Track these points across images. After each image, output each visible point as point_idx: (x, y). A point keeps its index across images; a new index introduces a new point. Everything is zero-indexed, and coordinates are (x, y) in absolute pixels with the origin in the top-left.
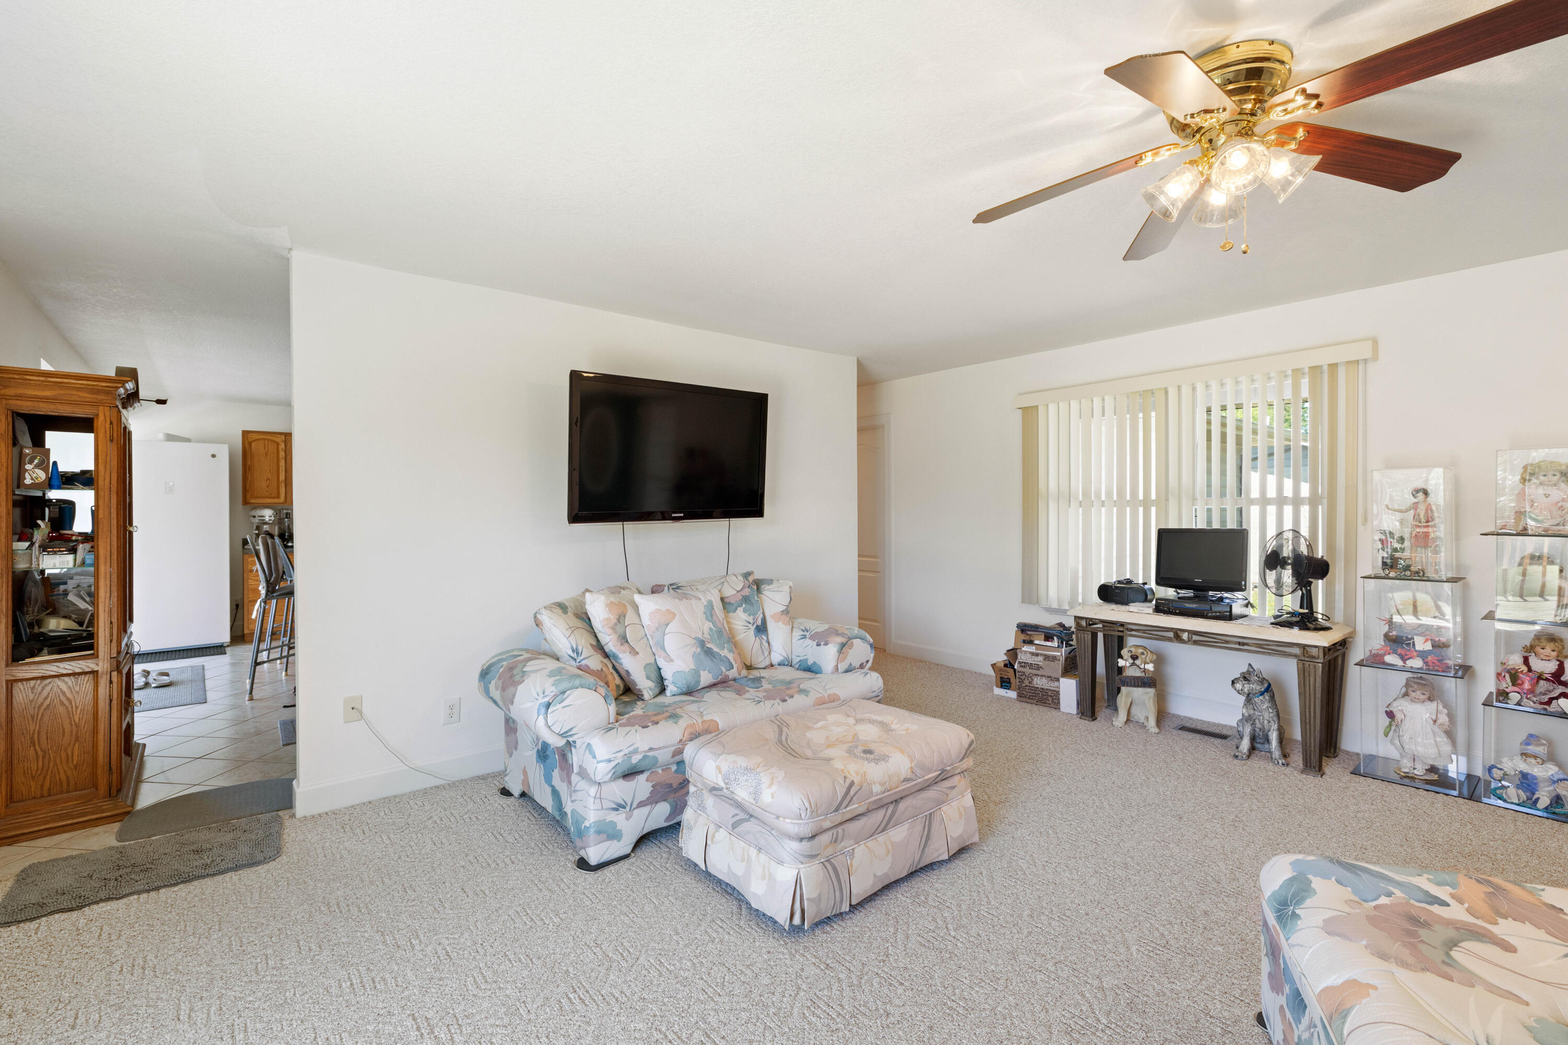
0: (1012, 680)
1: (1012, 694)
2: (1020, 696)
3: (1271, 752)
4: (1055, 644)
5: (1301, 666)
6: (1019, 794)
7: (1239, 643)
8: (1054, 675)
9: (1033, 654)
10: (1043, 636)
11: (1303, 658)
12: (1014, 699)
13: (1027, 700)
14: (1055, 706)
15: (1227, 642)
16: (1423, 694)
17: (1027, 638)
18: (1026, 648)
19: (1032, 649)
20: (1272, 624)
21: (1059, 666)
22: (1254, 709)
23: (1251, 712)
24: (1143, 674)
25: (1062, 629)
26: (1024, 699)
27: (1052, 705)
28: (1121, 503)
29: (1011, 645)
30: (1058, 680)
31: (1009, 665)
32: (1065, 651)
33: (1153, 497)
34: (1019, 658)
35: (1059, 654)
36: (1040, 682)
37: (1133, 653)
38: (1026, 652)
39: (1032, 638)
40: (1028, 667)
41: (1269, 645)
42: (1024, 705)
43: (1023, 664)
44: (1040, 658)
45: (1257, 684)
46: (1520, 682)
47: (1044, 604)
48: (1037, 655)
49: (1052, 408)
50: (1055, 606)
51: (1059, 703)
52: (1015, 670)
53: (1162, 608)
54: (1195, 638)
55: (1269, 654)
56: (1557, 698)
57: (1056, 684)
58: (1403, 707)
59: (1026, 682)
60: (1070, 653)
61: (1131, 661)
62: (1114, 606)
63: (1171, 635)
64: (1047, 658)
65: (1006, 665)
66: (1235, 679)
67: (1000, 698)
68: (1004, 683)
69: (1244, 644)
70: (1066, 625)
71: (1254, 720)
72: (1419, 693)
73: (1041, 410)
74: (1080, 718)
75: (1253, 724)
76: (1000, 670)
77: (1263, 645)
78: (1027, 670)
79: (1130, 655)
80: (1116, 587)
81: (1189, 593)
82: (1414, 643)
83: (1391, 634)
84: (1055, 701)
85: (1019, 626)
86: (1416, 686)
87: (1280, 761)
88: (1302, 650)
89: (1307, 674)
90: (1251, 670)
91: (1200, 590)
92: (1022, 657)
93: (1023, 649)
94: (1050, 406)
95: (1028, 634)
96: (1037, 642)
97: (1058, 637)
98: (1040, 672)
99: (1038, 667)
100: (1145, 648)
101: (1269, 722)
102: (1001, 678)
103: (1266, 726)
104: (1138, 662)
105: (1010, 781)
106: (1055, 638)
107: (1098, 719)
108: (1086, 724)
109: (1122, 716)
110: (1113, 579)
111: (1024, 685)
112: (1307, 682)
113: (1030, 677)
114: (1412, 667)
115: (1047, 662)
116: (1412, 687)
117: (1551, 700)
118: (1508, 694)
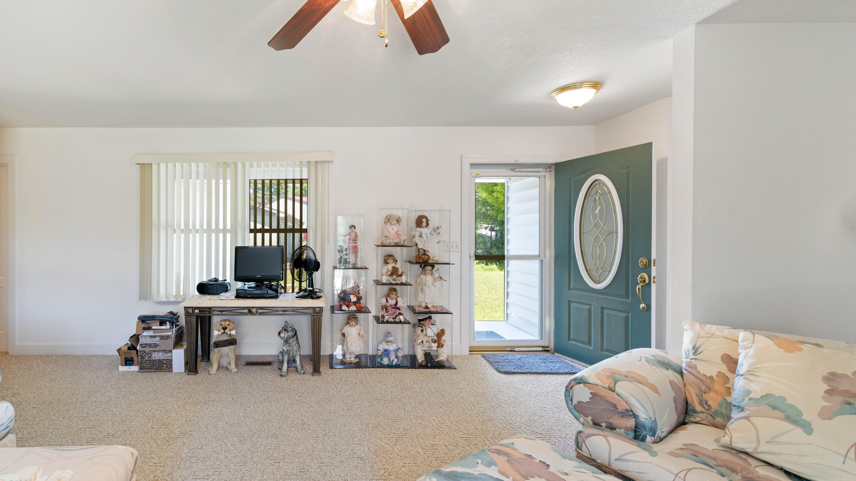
0: (135, 359)
1: (135, 368)
2: (141, 368)
3: (296, 367)
4: (168, 326)
5: (312, 319)
6: (164, 466)
7: (283, 311)
8: (167, 349)
9: (151, 337)
10: (158, 323)
11: (314, 314)
12: (136, 372)
13: (147, 370)
14: (169, 370)
15: (277, 311)
16: (355, 322)
17: (146, 326)
18: (146, 333)
19: (151, 333)
20: (297, 297)
21: (171, 342)
22: (289, 346)
23: (288, 348)
24: (229, 338)
25: (172, 316)
26: (145, 370)
27: (167, 370)
28: (209, 231)
29: (134, 332)
30: (171, 351)
31: (132, 348)
32: (175, 330)
33: (229, 227)
34: (140, 341)
35: (171, 333)
36: (156, 356)
37: (223, 326)
38: (146, 336)
39: (150, 325)
40: (148, 347)
41: (297, 310)
42: (145, 374)
43: (144, 345)
44: (158, 339)
45: (291, 332)
46: (388, 311)
47: (156, 299)
48: (155, 337)
49: (163, 166)
50: (164, 299)
51: (171, 367)
52: (137, 351)
53: (240, 295)
54: (260, 311)
55: (298, 314)
56: (398, 315)
57: (170, 354)
58: (348, 330)
59: (147, 358)
60: (177, 332)
61: (223, 331)
62: (209, 297)
63: (246, 311)
64: (162, 338)
65: (129, 349)
66: (280, 331)
67: (124, 374)
68: (128, 362)
69: (286, 311)
70: (175, 313)
71: (290, 352)
72: (353, 322)
73: (154, 167)
74: (188, 375)
75: (289, 354)
76: (125, 353)
77: (295, 310)
78: (147, 349)
79: (221, 327)
80: (209, 284)
81: (253, 284)
82: (350, 298)
83: (341, 295)
84: (169, 366)
85: (139, 318)
86: (353, 319)
87: (302, 372)
88: (313, 310)
89: (315, 322)
90: (287, 324)
91: (260, 282)
92: (142, 341)
93: (143, 334)
94: (161, 164)
95: (147, 323)
96: (154, 328)
97: (170, 322)
98: (158, 349)
99: (156, 345)
100: (229, 321)
101: (296, 351)
102: (125, 358)
103: (295, 354)
104: (226, 331)
105: (153, 455)
106: (168, 323)
107: (199, 372)
108: (192, 378)
109: (215, 366)
110: (205, 280)
111: (144, 360)
112: (315, 327)
113: (150, 353)
114: (352, 310)
115: (163, 341)
116: (352, 320)
117: (396, 316)
118: (384, 316)
